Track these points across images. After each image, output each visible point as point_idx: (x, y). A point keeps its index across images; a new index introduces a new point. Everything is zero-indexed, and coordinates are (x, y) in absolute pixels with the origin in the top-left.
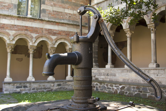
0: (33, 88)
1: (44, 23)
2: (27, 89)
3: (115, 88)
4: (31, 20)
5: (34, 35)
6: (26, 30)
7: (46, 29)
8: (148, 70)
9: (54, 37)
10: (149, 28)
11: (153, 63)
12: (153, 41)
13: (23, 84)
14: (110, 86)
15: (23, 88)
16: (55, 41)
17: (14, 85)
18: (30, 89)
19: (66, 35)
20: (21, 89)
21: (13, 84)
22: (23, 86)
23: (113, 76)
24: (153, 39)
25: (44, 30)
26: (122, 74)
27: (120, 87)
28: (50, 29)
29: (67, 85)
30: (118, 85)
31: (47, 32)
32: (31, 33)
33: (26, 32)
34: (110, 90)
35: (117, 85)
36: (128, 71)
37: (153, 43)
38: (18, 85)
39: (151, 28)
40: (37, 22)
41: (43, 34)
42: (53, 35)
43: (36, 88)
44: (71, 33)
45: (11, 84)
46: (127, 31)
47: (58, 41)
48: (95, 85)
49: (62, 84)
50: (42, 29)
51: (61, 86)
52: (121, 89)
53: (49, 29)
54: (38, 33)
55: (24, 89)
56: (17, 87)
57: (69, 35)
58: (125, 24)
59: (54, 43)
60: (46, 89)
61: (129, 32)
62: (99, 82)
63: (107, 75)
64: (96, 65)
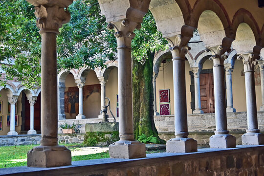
9: (16, 84)
16: (18, 89)
29: (31, 140)
42: (15, 82)
46: (101, 80)
47: (21, 88)
48: (64, 139)
58: (99, 71)
59: (16, 91)
60: (9, 144)
61: (103, 81)
62: (70, 135)
63: (78, 127)
64: (63, 116)
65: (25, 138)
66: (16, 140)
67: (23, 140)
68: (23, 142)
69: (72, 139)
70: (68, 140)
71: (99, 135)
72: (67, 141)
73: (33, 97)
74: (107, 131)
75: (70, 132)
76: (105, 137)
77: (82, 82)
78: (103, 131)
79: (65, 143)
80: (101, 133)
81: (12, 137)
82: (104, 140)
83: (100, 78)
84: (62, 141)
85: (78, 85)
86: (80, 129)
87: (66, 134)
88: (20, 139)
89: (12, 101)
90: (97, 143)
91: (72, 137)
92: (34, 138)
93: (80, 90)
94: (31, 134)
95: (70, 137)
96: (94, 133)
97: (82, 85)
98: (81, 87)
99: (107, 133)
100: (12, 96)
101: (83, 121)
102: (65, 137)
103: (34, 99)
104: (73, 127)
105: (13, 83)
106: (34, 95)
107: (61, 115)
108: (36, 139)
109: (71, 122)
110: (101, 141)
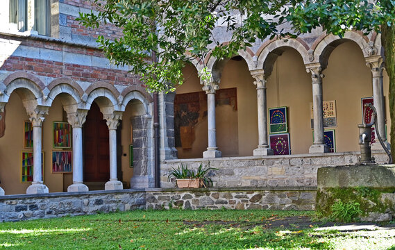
0: (48, 210)
1: (64, 49)
2: (36, 212)
3: (238, 200)
4: (38, 43)
5: (46, 80)
6: (30, 68)
7: (69, 65)
8: (309, 159)
9: (84, 85)
10: (308, 71)
11: (318, 144)
12: (317, 99)
13: (28, 201)
14: (225, 197)
15: (29, 211)
16: (87, 95)
17: (11, 203)
18: (44, 212)
19: (109, 78)
20: (25, 212)
21: (9, 201)
22: (28, 205)
23: (227, 176)
24: (317, 96)
25: (64, 67)
26: (249, 171)
27: (250, 196)
28: (77, 66)
29: (114, 201)
30: (245, 193)
31: (70, 72)
32: (39, 74)
33: (29, 72)
34: (224, 205)
35: (241, 194)
36: (263, 162)
37: (317, 104)
38: (19, 203)
39: (313, 73)
40: (50, 47)
41: (64, 76)
42: (82, 80)
43: (55, 209)
44: (117, 74)
45: (6, 202)
46: (258, 76)
47: (92, 93)
48: (181, 199)
49: (104, 200)
50: (61, 64)
51: (102, 206)
52: (253, 200)
53: (74, 65)
54: (54, 76)
55: (31, 212)
56: (18, 209)
57: (113, 79)
58: (254, 58)
59: (85, 100)
60: (73, 211)
61: (261, 78)
62: (193, 190)
63: (210, 174)
64: (173, 153)
65: (103, 197)
66: (86, 201)
67: (99, 202)
68: (100, 206)
69: (199, 199)
70: (191, 201)
71: (365, 196)
72: (188, 203)
73: (116, 112)
74: (384, 186)
75: (195, 184)
76: (383, 200)
77: (215, 82)
78: (376, 185)
79: (183, 207)
80: (371, 189)
81: (78, 195)
82: (381, 208)
83: (255, 73)
84: (176, 204)
85: (205, 89)
86: (213, 179)
87: (184, 190)
88: (93, 199)
89: (76, 120)
90: (363, 215)
91: (197, 196)
92: (119, 197)
93: (211, 98)
94: (113, 188)
95: (193, 195)
96: (352, 190)
97: (215, 87)
98: (212, 91)
99: (386, 190)
100: (76, 111)
101: (220, 162)
102: (182, 195)
103: (117, 117)
104: (200, 175)
105: (78, 82)
106: (116, 108)
107: (169, 149)
108: (123, 200)
109: (193, 164)
110: (374, 209)
